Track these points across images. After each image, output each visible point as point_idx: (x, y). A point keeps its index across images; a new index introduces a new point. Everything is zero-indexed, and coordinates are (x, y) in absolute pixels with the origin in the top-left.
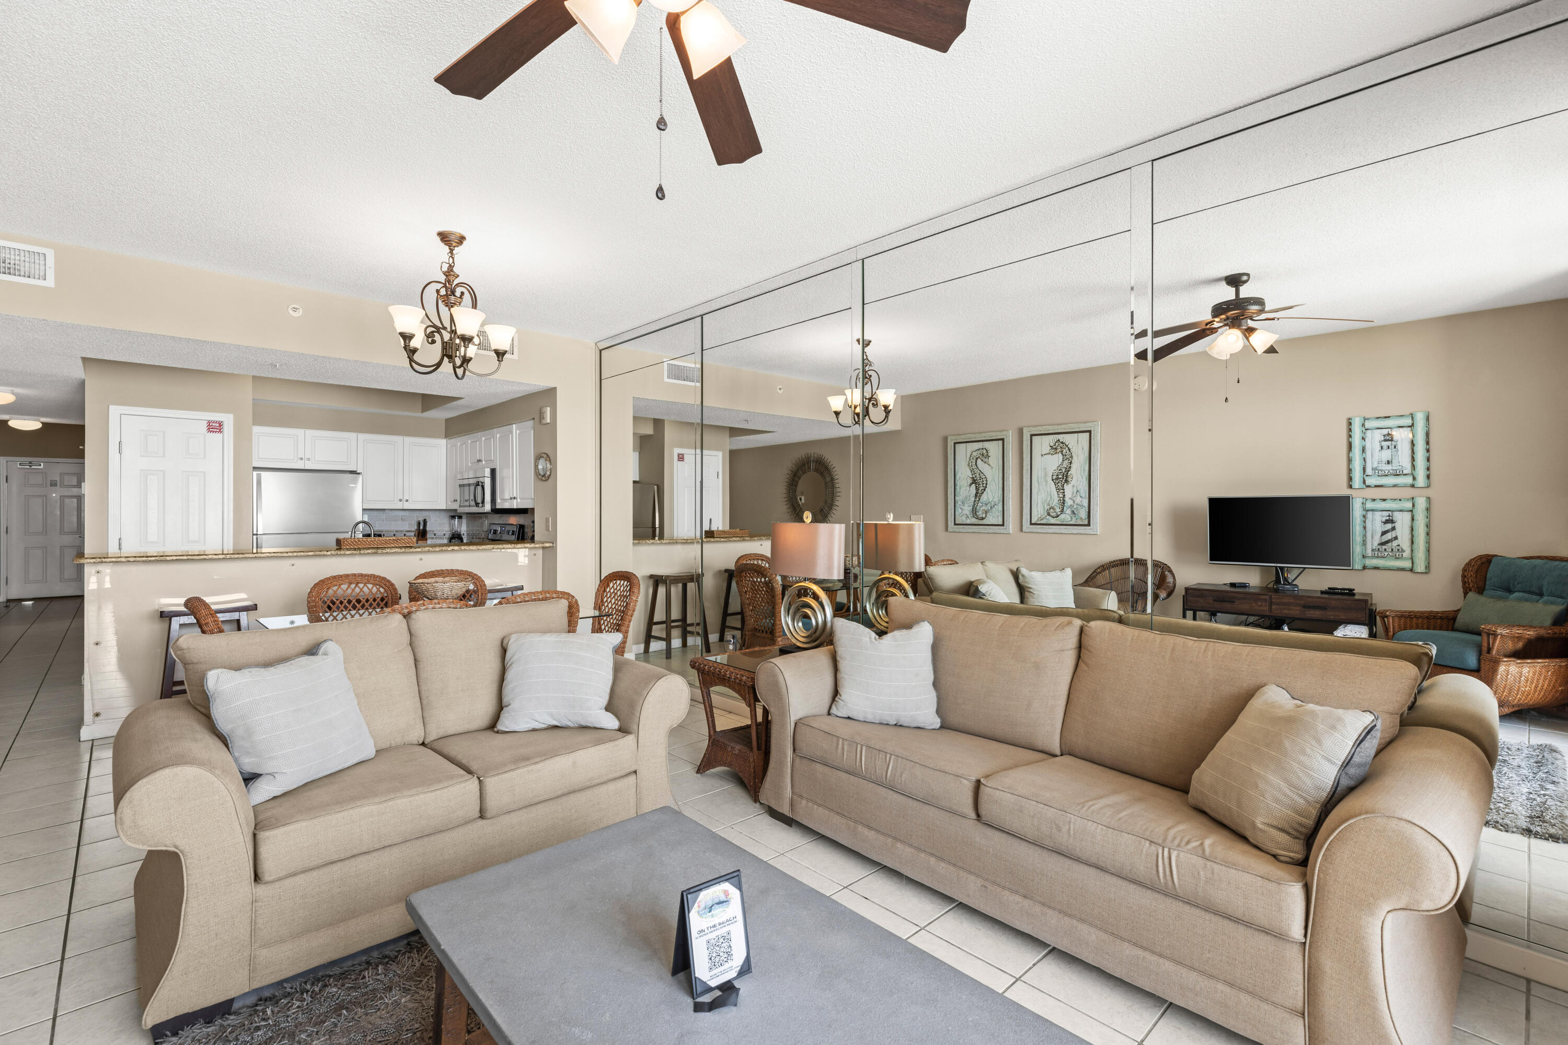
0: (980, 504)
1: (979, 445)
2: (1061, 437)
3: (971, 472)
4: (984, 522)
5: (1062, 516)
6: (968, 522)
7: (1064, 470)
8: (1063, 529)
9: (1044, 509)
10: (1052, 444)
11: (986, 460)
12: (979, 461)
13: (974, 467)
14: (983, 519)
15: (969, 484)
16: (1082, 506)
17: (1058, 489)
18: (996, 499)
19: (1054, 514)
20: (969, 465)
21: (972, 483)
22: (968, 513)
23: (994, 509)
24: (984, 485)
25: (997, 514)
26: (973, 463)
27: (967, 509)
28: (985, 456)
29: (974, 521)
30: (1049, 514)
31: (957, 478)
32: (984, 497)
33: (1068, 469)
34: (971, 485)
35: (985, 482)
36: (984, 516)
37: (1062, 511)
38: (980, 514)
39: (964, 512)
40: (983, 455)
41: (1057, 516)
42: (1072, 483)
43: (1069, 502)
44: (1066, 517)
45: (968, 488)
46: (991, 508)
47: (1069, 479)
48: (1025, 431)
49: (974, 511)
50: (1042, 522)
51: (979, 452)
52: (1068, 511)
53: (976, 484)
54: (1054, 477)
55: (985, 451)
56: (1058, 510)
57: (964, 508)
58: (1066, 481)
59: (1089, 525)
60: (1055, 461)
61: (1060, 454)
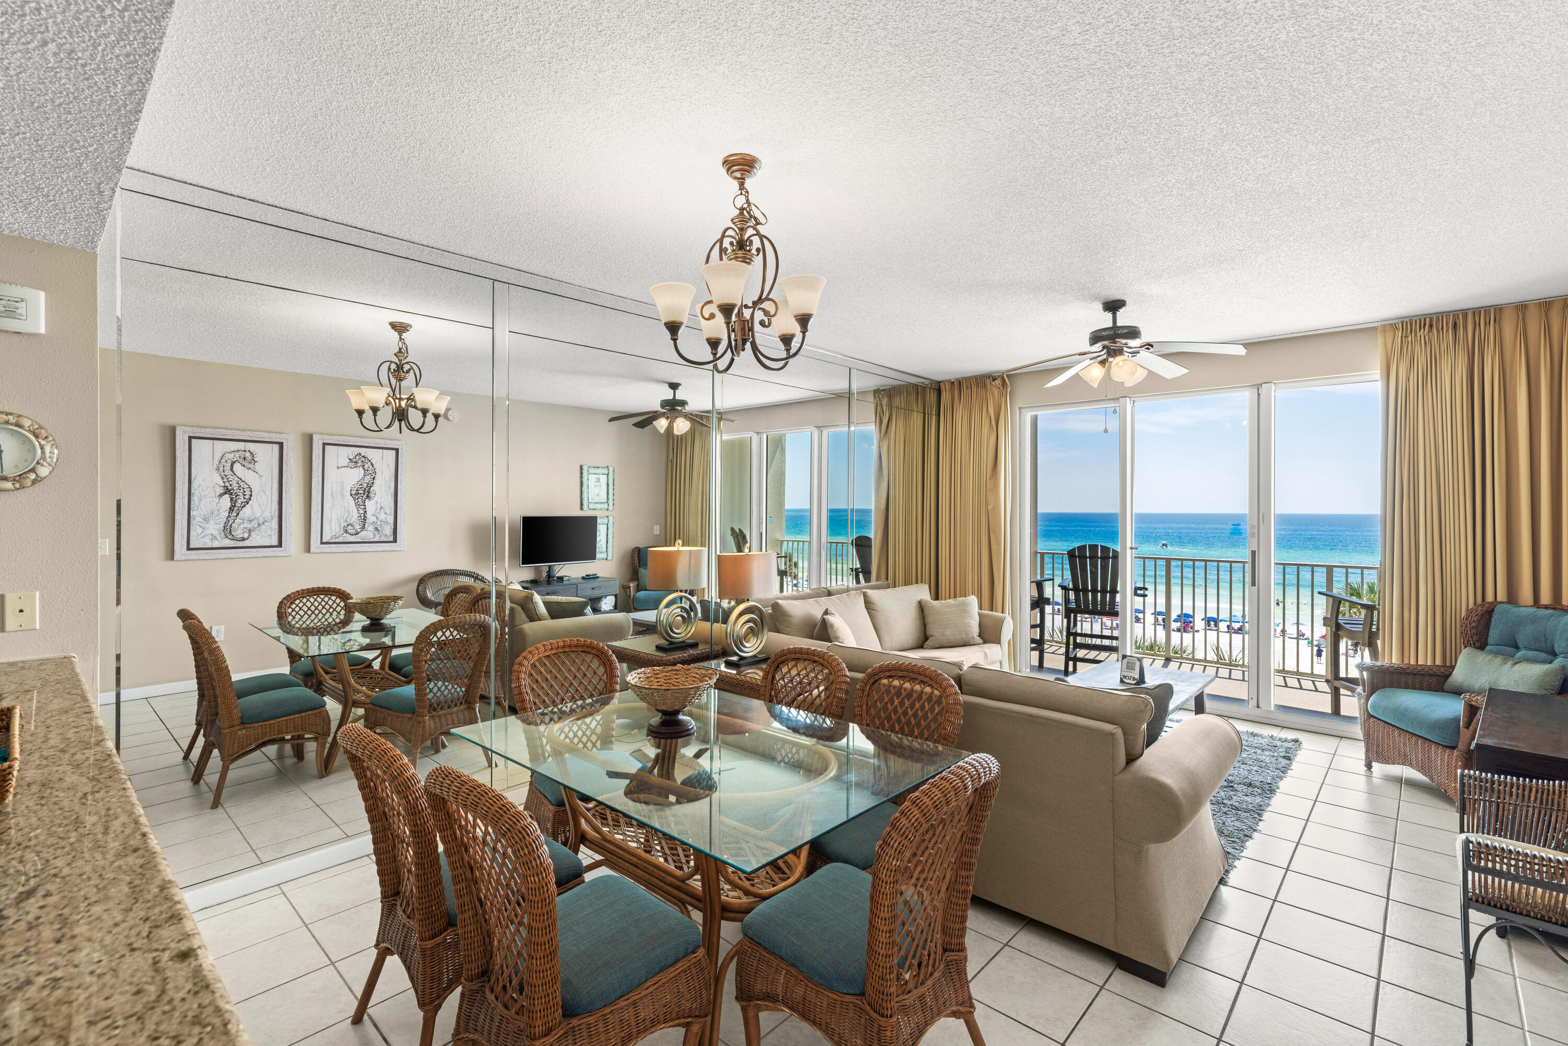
0: (238, 521)
1: (241, 446)
3: (223, 478)
4: (246, 543)
5: (363, 533)
6: (216, 544)
7: (365, 485)
8: (365, 547)
9: (340, 525)
11: (251, 466)
12: (237, 467)
13: (228, 472)
14: (243, 539)
15: (218, 494)
16: (387, 523)
17: (357, 505)
18: (267, 514)
19: (353, 532)
20: (218, 469)
21: (225, 493)
22: (215, 533)
23: (263, 527)
24: (247, 497)
25: (269, 532)
26: (226, 467)
27: (214, 527)
28: (250, 460)
29: (227, 543)
30: (346, 532)
31: (195, 485)
32: (247, 512)
33: (370, 486)
34: (221, 495)
35: (248, 493)
36: (246, 535)
37: (363, 528)
38: (239, 533)
39: (207, 532)
40: (245, 459)
41: (357, 534)
42: (376, 499)
43: (370, 518)
44: (368, 534)
45: (217, 500)
46: (259, 525)
47: (372, 495)
48: (315, 437)
49: (228, 530)
50: (337, 540)
51: (237, 455)
52: (371, 528)
53: (231, 494)
54: (354, 492)
55: (248, 454)
56: (358, 527)
57: (207, 526)
58: (368, 497)
59: (395, 541)
60: (355, 476)
61: (361, 469)
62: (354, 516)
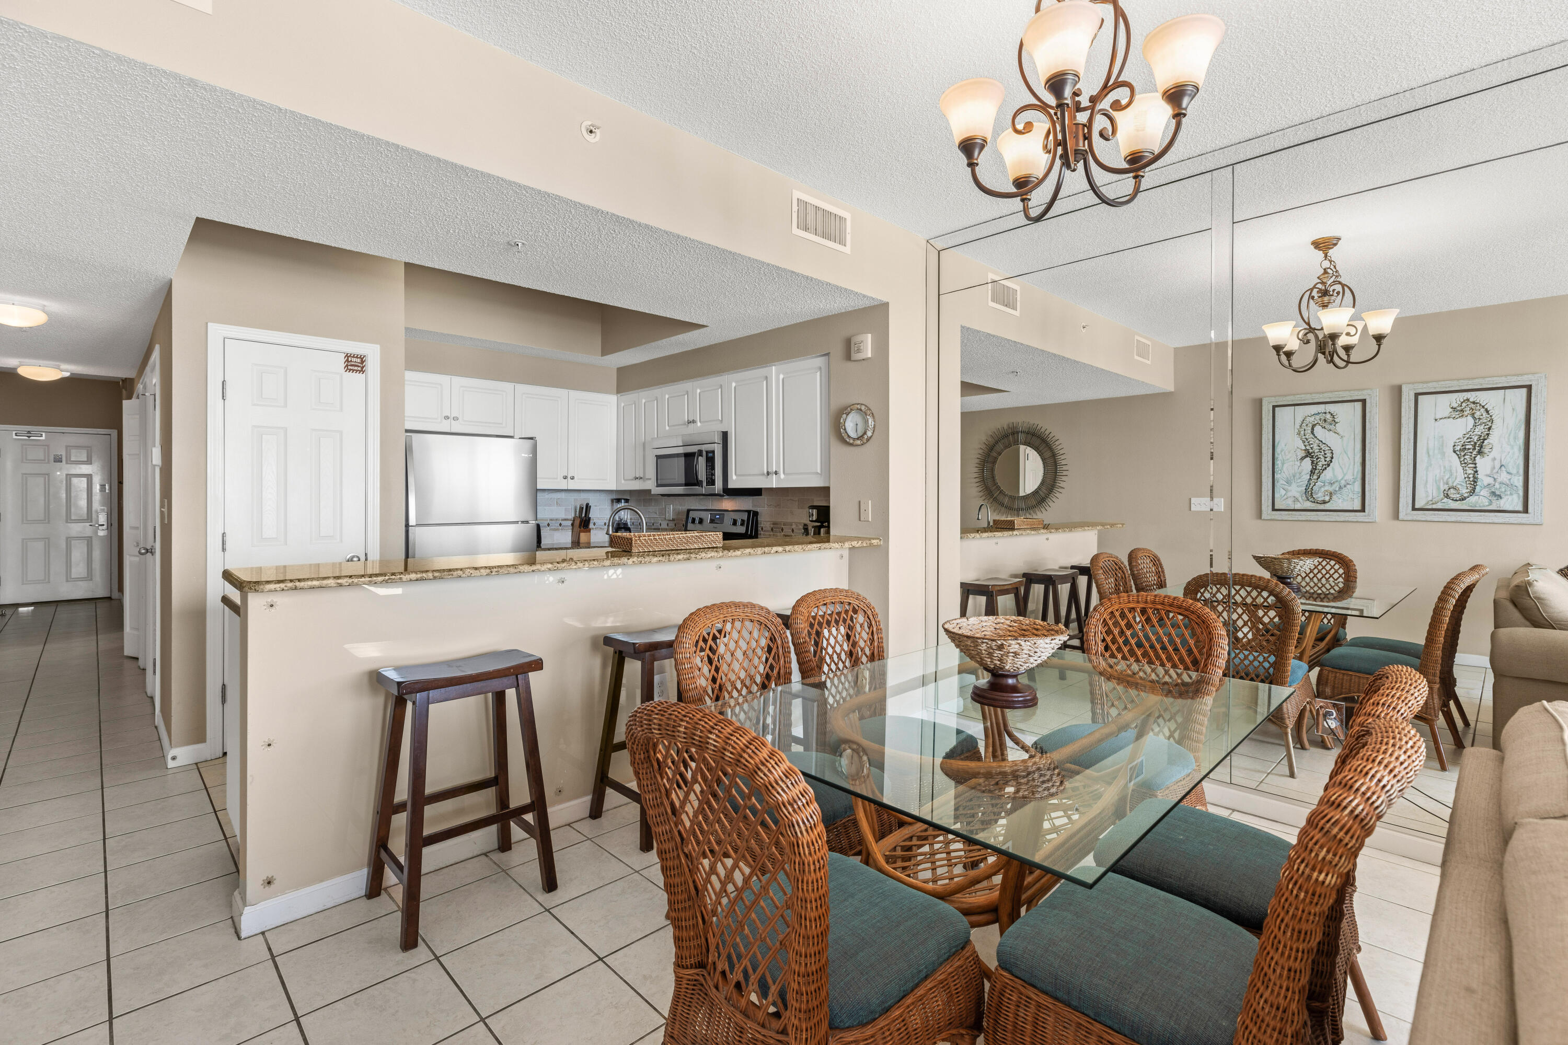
0: (1319, 484)
1: (1321, 408)
2: (1472, 396)
3: (1304, 442)
4: (1327, 506)
5: (1473, 499)
6: (1298, 506)
7: (1476, 439)
8: (1475, 517)
9: (1438, 488)
10: (1455, 405)
11: (1332, 427)
12: (1318, 429)
13: (1309, 436)
14: (1324, 502)
15: (1300, 457)
16: (1510, 485)
17: (1464, 464)
18: (1349, 477)
19: (1458, 496)
20: (1299, 434)
21: (1306, 456)
22: (1298, 495)
23: (1345, 490)
24: (1328, 459)
25: (1351, 495)
26: (1307, 430)
27: (1296, 490)
28: (1330, 422)
29: (1308, 505)
30: (1447, 496)
31: (1278, 450)
32: (1328, 475)
33: (1483, 439)
34: (1302, 459)
35: (1329, 455)
36: (1327, 498)
37: (1473, 492)
38: (1320, 496)
39: (1290, 494)
40: (1325, 421)
41: (1463, 499)
42: (1494, 454)
43: (1483, 479)
44: (1481, 499)
45: (1298, 463)
46: (1340, 488)
47: (1486, 450)
48: (1404, 388)
49: (1309, 493)
50: (1434, 507)
51: (1318, 417)
52: (1485, 492)
53: (1312, 457)
54: (1458, 448)
55: (1328, 416)
56: (1464, 491)
57: (1289, 488)
58: (1480, 452)
59: (1526, 510)
60: (1461, 427)
61: (1470, 418)
62: (1459, 476)
